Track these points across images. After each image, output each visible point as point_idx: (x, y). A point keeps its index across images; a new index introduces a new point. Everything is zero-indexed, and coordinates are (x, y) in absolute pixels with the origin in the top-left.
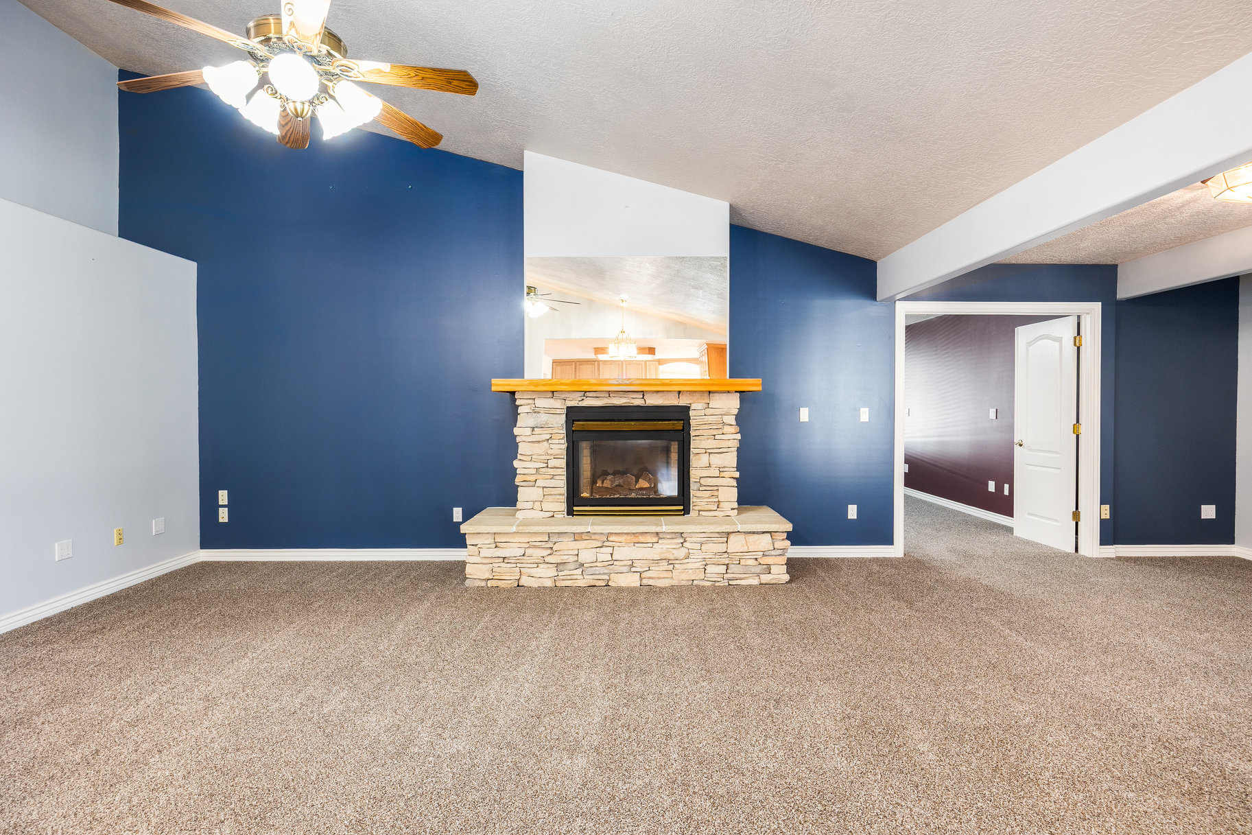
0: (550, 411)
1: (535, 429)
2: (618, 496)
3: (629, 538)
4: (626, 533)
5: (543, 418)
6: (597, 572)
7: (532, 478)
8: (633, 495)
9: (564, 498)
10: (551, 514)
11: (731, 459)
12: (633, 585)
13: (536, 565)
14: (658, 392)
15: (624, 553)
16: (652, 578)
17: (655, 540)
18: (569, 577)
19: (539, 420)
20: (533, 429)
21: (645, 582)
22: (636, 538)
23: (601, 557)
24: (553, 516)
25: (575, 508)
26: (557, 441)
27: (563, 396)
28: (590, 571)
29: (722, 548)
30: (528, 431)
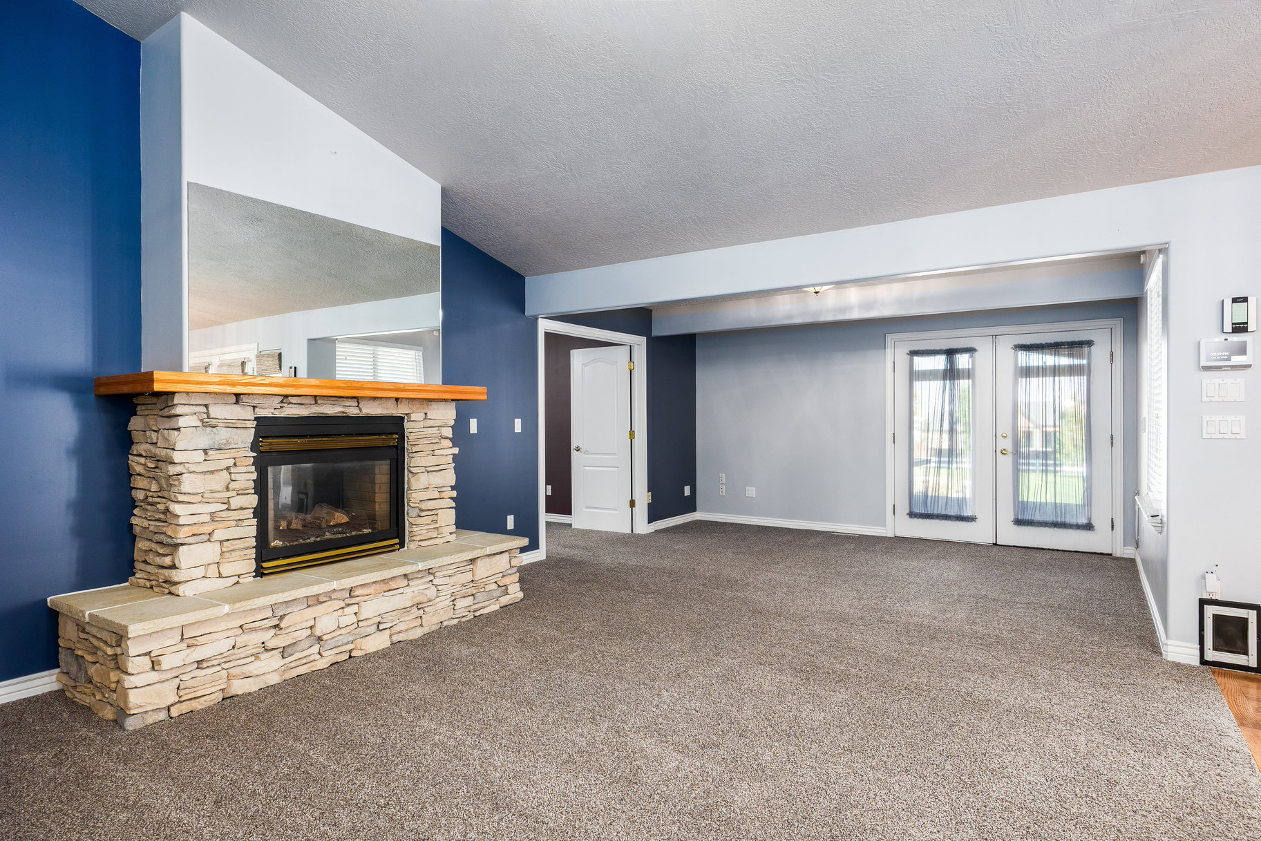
0: (232, 425)
1: (210, 453)
2: (313, 539)
3: (378, 587)
4: (373, 583)
5: (223, 434)
6: (340, 643)
7: (207, 529)
8: (328, 536)
9: (252, 553)
10: (235, 579)
11: (450, 478)
12: (382, 647)
13: (253, 658)
14: (375, 398)
15: (372, 608)
16: (400, 632)
17: (405, 583)
18: (304, 661)
19: (217, 438)
20: (205, 451)
21: (396, 638)
22: (387, 586)
23: (345, 621)
24: (238, 582)
25: (265, 565)
26: (243, 469)
27: (255, 402)
28: (331, 644)
29: (469, 576)
30: (200, 456)
